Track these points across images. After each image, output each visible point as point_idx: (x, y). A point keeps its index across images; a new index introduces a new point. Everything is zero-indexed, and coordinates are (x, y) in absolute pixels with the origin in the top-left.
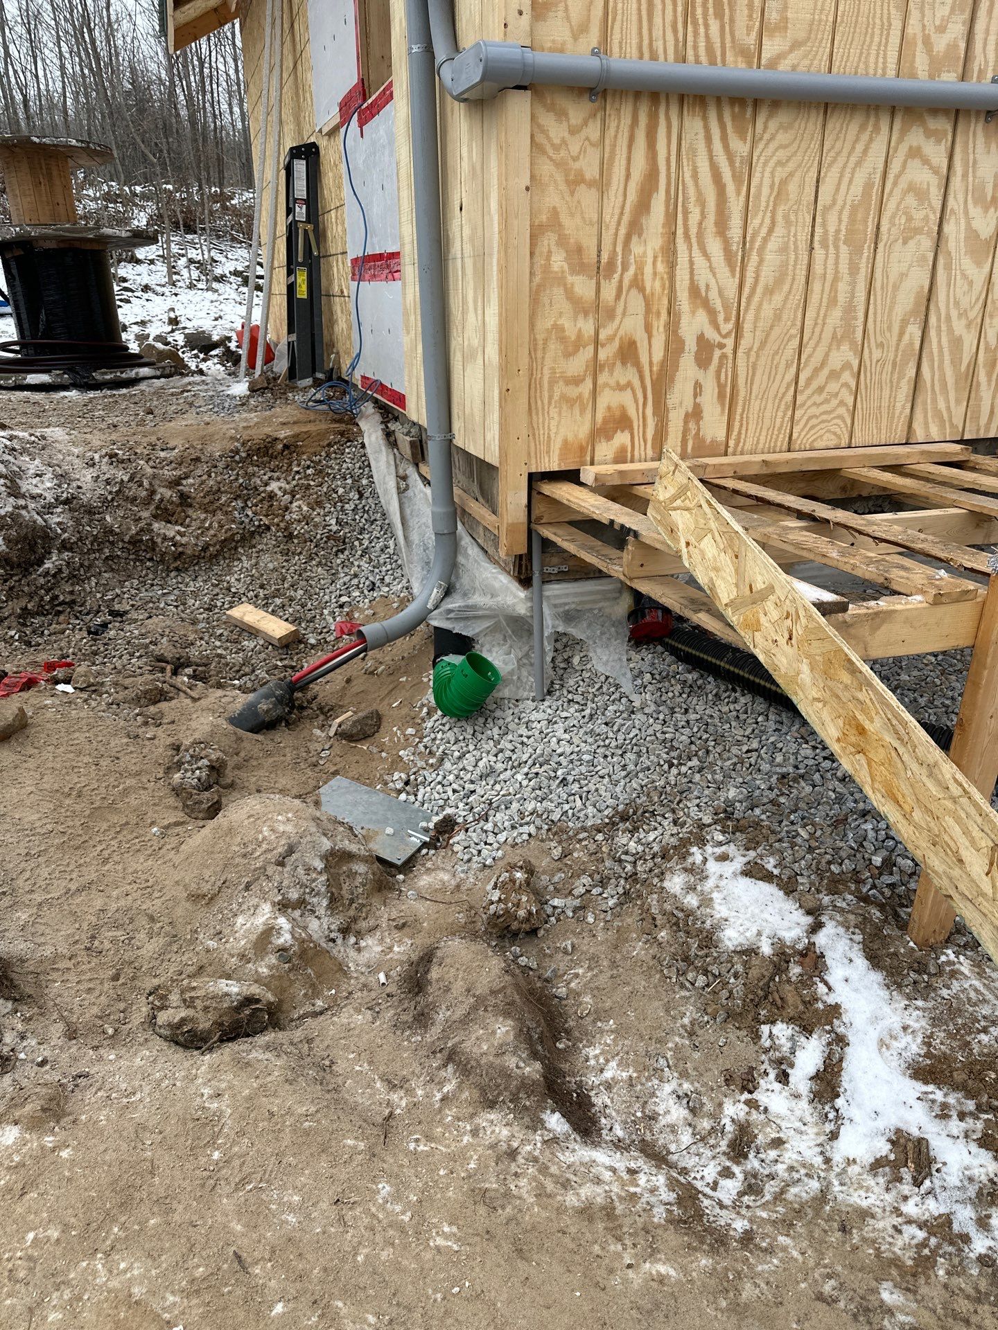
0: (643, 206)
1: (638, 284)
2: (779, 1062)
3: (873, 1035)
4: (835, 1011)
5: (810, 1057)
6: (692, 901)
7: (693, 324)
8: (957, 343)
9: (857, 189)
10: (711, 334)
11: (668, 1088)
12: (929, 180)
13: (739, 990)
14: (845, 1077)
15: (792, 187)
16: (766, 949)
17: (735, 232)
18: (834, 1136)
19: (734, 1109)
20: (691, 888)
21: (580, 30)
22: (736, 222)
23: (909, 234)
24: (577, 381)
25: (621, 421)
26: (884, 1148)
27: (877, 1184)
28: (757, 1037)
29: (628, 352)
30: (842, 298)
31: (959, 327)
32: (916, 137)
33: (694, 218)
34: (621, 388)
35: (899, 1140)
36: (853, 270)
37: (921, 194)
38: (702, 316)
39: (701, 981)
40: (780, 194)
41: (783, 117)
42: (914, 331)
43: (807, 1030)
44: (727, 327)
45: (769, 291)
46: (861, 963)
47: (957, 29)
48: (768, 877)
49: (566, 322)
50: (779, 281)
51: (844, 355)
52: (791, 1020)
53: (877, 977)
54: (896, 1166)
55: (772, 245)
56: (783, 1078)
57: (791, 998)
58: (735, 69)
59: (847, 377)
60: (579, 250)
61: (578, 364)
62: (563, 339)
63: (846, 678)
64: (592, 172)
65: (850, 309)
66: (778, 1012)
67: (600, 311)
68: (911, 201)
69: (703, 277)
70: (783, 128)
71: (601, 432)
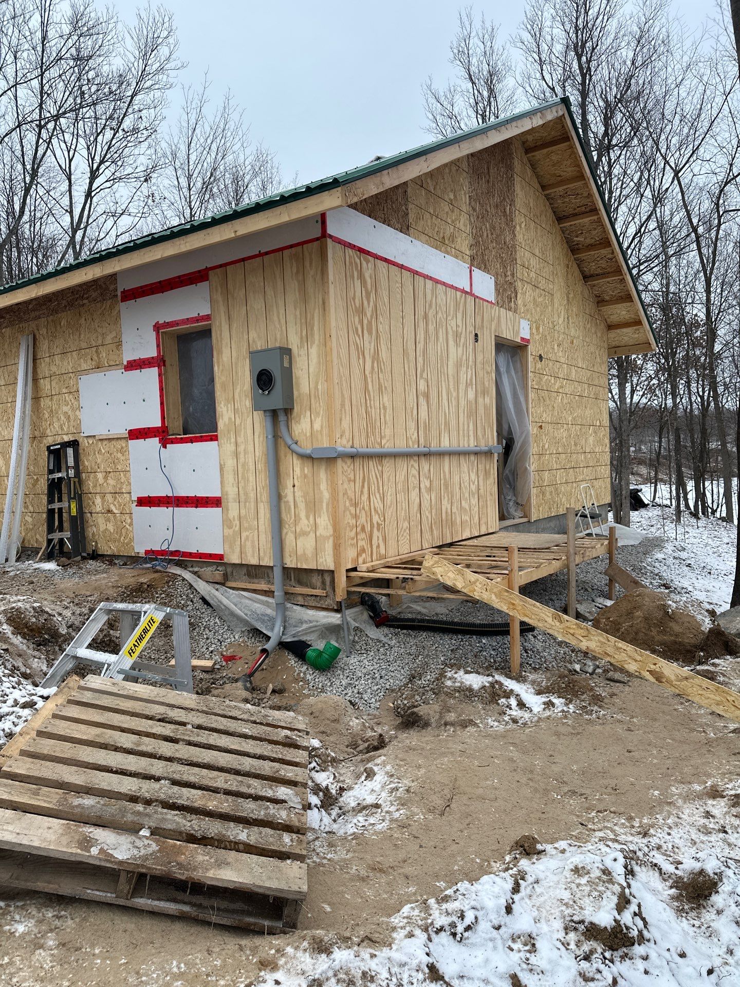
0: (363, 486)
1: (363, 508)
2: (507, 706)
3: (523, 691)
4: (512, 691)
5: (513, 702)
6: (458, 684)
7: (376, 519)
8: (427, 517)
9: (403, 477)
10: (380, 522)
11: (490, 720)
12: (415, 472)
13: (488, 696)
14: (524, 701)
15: (391, 478)
16: (487, 685)
17: (381, 491)
18: (531, 711)
19: (507, 718)
20: (454, 682)
21: (348, 441)
22: (381, 489)
23: (414, 488)
24: (353, 539)
25: (363, 550)
26: (543, 706)
27: (547, 711)
28: (498, 704)
29: (363, 529)
30: (404, 507)
31: (427, 514)
32: (412, 462)
33: (373, 488)
34: (362, 540)
35: (544, 703)
36: (405, 499)
37: (414, 476)
38: (377, 516)
39: (476, 699)
40: (389, 480)
41: (387, 459)
42: (419, 515)
43: (508, 697)
44: (382, 519)
45: (390, 507)
46: (508, 680)
47: (416, 434)
48: (471, 672)
49: (350, 521)
50: (391, 504)
51: (406, 524)
52: (503, 697)
53: (514, 681)
54: (547, 707)
55: (389, 494)
56: (511, 709)
57: (501, 693)
58: (378, 449)
59: (408, 531)
60: (352, 500)
61: (353, 534)
62: (350, 526)
63: (506, 594)
64: (353, 478)
65: (406, 510)
66: (500, 697)
67: (356, 517)
68: (413, 479)
69: (377, 505)
70: (388, 462)
71: (359, 555)
